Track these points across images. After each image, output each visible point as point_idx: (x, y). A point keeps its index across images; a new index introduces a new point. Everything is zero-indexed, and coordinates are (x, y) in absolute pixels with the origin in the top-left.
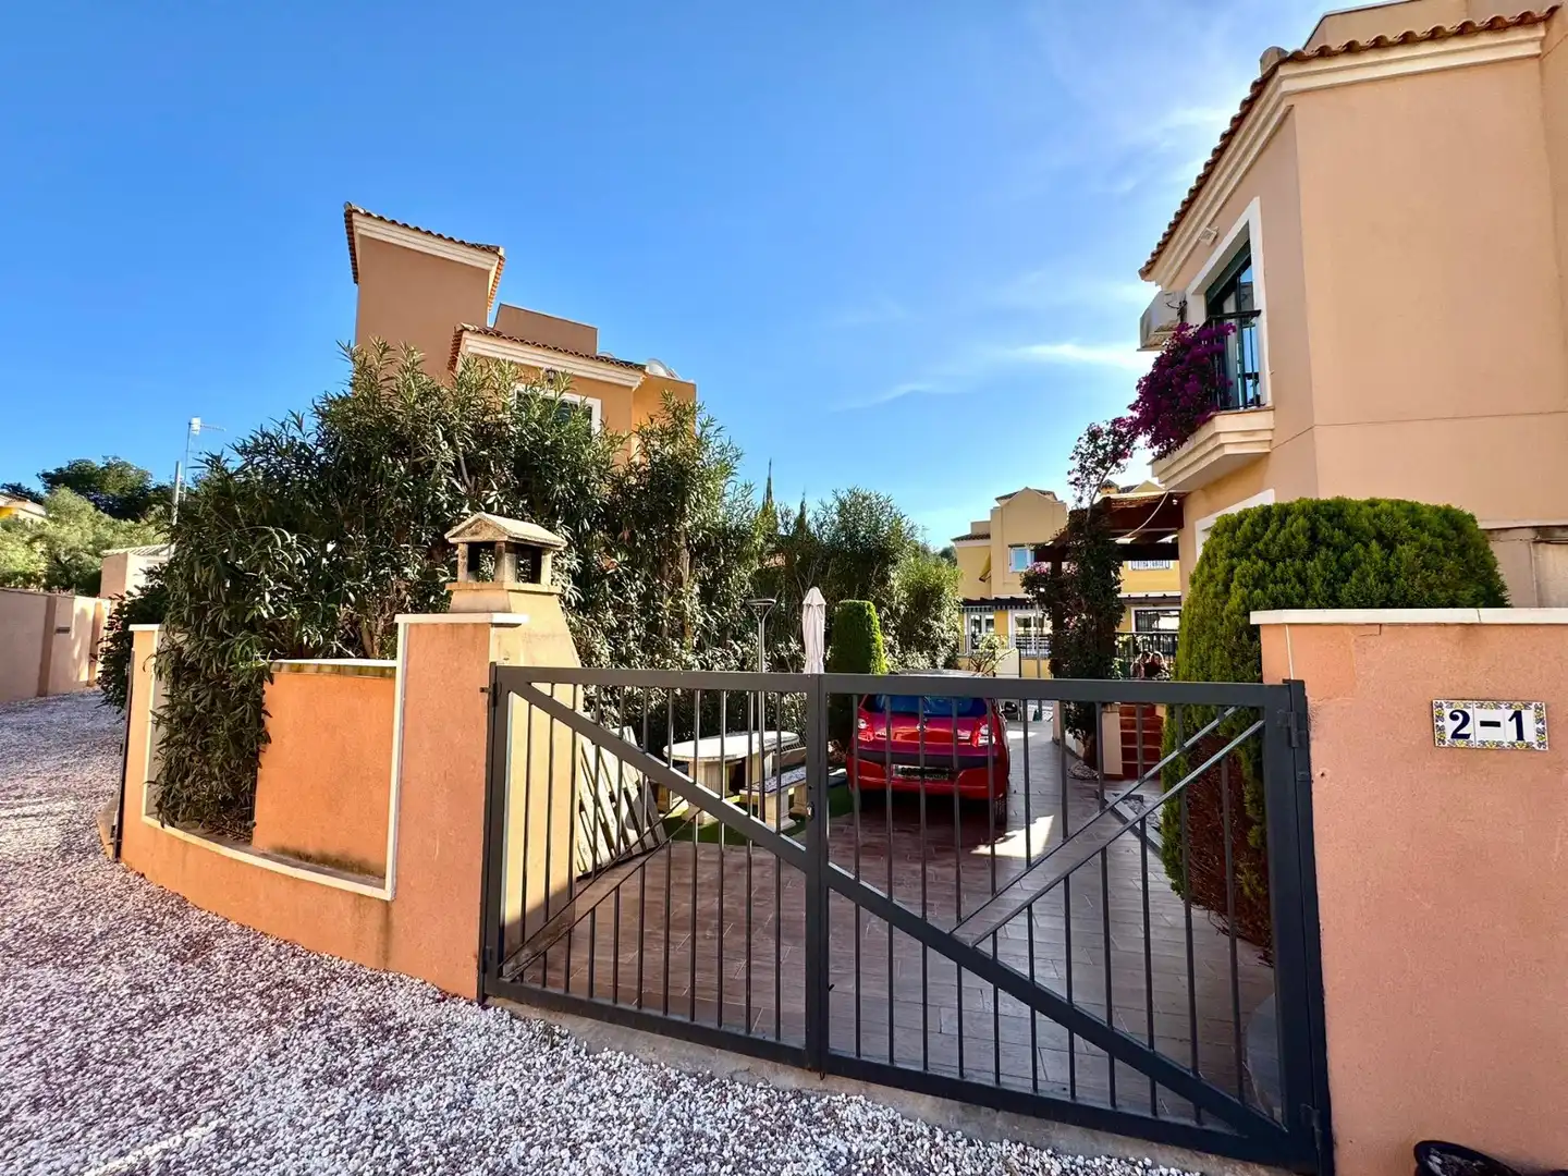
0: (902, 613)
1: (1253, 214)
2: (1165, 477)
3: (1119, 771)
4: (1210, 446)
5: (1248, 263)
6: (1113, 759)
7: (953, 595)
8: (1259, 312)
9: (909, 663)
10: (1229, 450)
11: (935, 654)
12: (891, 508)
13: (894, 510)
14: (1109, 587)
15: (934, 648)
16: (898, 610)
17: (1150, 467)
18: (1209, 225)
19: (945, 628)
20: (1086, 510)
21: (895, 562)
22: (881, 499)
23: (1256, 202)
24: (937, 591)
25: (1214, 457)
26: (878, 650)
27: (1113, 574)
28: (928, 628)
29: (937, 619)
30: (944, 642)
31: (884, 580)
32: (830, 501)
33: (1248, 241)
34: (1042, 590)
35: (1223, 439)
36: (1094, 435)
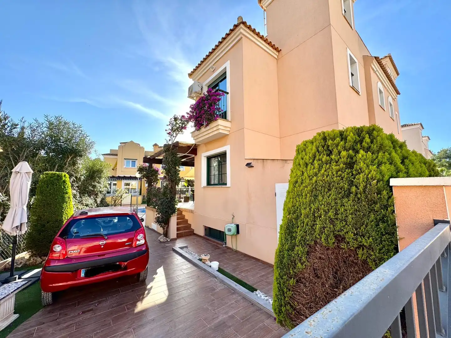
0: (82, 180)
1: (227, 65)
2: (196, 138)
3: (175, 237)
4: (215, 129)
5: (225, 78)
6: (173, 232)
7: (107, 173)
8: (228, 93)
9: (84, 202)
10: (221, 131)
11: (96, 197)
12: (82, 131)
13: (83, 133)
14: (176, 172)
15: (96, 195)
16: (80, 178)
17: (191, 134)
18: (213, 65)
19: (102, 186)
20: (171, 145)
21: (81, 156)
22: (76, 126)
23: (229, 62)
24: (100, 172)
25: (216, 133)
26: (69, 198)
27: (177, 167)
28: (94, 187)
29: (99, 183)
30: (101, 192)
31: (74, 164)
32: (42, 120)
33: (226, 72)
34: (145, 173)
35: (220, 127)
36: (176, 119)
